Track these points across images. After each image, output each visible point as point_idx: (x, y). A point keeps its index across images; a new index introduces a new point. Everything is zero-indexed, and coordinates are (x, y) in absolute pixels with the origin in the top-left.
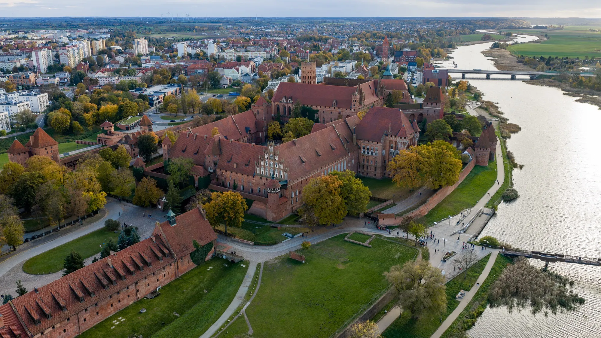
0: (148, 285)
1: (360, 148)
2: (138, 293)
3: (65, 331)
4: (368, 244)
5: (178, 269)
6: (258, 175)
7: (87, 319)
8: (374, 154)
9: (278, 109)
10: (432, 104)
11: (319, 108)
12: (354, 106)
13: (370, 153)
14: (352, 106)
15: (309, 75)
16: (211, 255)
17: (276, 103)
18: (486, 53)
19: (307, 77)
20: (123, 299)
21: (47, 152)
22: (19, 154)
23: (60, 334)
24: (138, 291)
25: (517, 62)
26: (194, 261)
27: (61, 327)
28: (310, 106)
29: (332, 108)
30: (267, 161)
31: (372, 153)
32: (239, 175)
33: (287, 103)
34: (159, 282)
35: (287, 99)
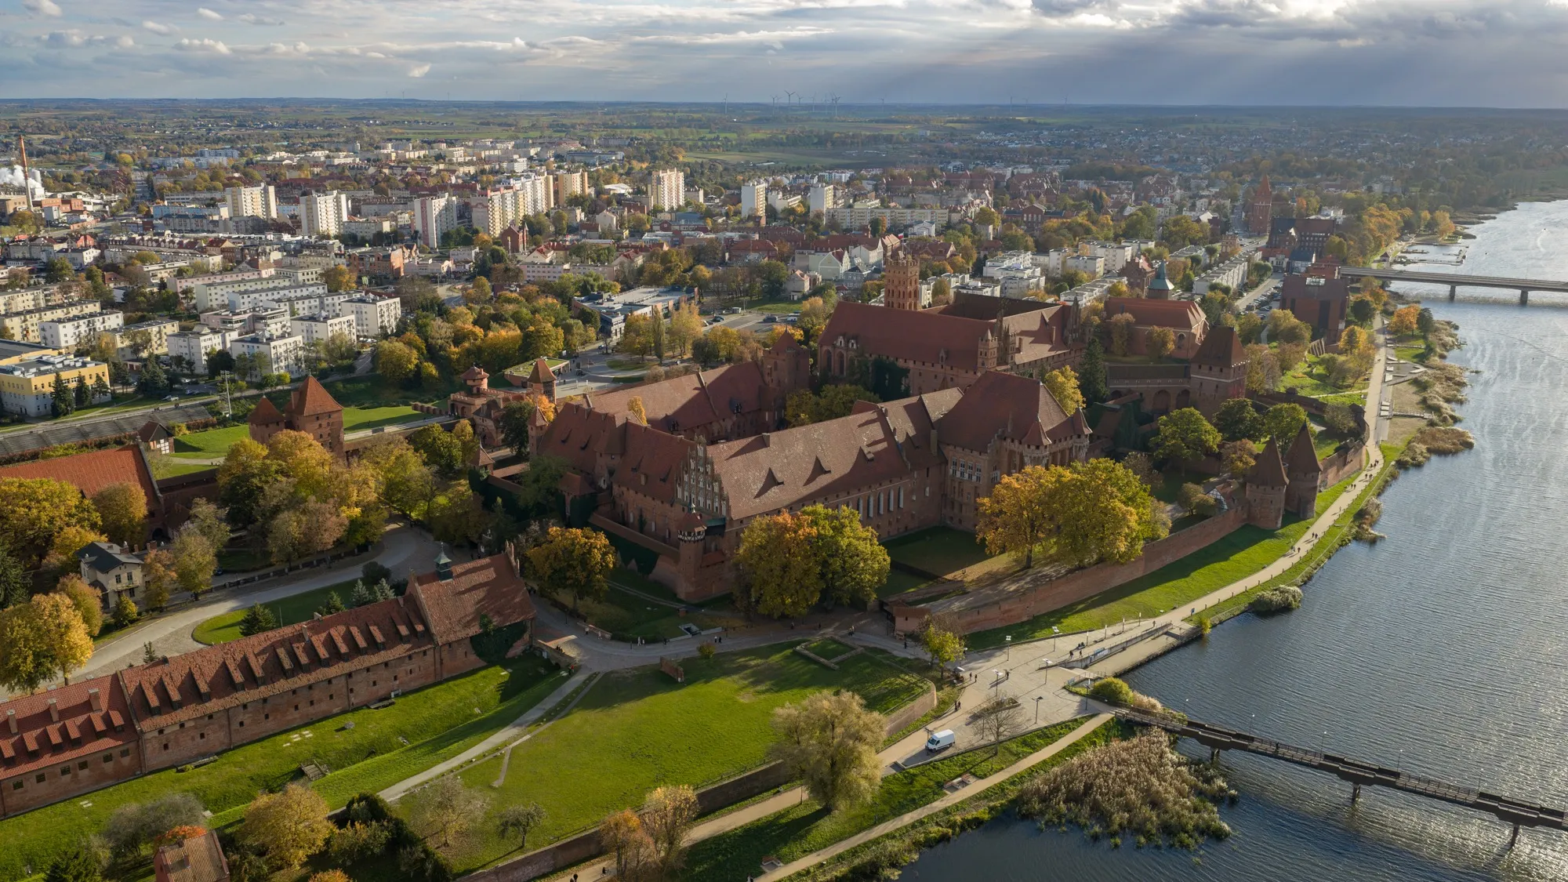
0: (375, 683)
1: (947, 462)
2: (351, 695)
3: (202, 736)
4: (837, 663)
5: (442, 663)
6: (679, 502)
7: (246, 722)
8: (974, 478)
9: (829, 360)
10: (1211, 369)
11: (910, 364)
12: (983, 364)
13: (966, 476)
14: (979, 365)
15: (901, 289)
16: (522, 648)
17: (825, 348)
19: (896, 294)
20: (320, 701)
21: (320, 425)
22: (267, 426)
23: (193, 739)
24: (352, 690)
26: (480, 655)
27: (195, 727)
28: (892, 359)
29: (938, 367)
31: (970, 476)
32: (649, 499)
33: (847, 349)
34: (397, 682)
35: (847, 340)
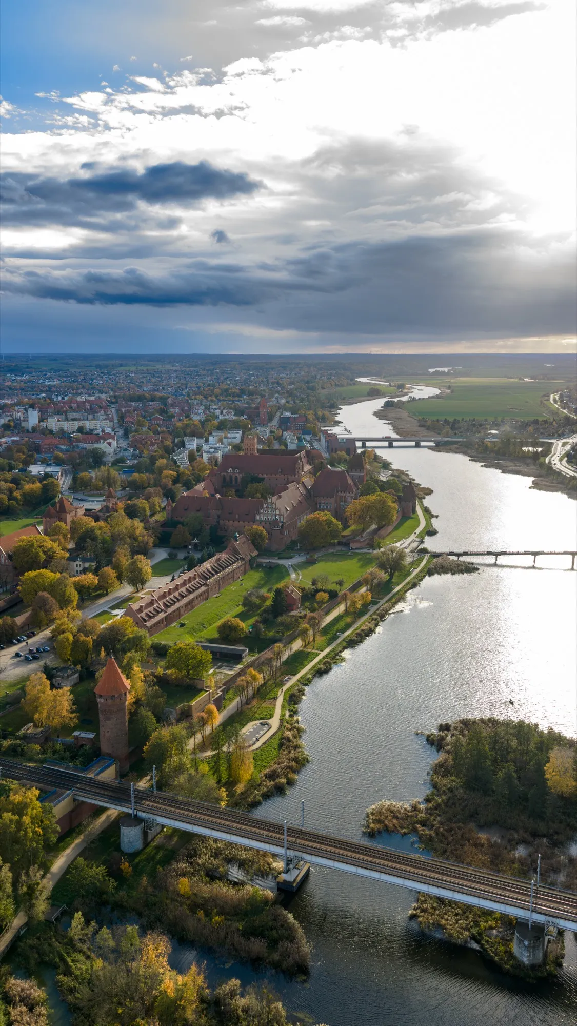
1: (316, 504)
5: (245, 568)
6: (257, 520)
10: (356, 470)
11: (265, 476)
12: (298, 472)
13: (325, 507)
15: (252, 447)
17: (222, 474)
18: (379, 415)
19: (249, 449)
25: (419, 426)
28: (256, 474)
29: (278, 476)
30: (265, 509)
31: (327, 507)
33: (234, 473)
35: (233, 470)
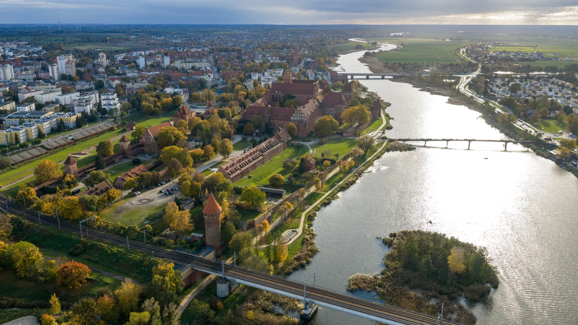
1: (324, 111)
11: (296, 95)
12: (315, 93)
18: (361, 60)
19: (287, 80)
25: (384, 67)
26: (287, 145)
28: (291, 94)
29: (303, 95)
30: (296, 114)
32: (282, 121)
33: (278, 93)
35: (278, 91)
